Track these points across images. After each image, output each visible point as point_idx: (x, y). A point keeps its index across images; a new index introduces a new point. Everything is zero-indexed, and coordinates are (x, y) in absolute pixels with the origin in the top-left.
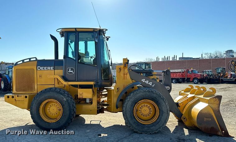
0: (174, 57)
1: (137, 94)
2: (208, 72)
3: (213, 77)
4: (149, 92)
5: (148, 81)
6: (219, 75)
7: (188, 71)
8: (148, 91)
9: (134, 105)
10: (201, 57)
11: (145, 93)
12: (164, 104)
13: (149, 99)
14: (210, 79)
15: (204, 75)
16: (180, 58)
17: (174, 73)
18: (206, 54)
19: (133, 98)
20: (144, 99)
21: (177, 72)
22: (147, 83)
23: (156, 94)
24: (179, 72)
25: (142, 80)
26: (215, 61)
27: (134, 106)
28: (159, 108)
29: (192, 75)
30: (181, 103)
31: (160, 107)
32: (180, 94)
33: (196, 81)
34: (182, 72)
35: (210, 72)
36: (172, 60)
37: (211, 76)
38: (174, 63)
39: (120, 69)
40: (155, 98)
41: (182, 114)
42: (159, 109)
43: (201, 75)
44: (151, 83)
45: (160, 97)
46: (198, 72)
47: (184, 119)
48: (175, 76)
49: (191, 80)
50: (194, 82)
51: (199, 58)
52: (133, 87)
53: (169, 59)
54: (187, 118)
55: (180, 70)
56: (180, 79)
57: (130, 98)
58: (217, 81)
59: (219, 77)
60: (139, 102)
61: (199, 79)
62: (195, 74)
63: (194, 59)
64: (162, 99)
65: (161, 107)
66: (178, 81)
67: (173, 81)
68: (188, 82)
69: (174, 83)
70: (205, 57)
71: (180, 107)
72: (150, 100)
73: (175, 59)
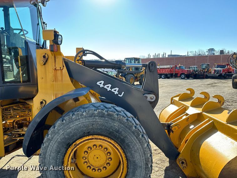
0: (164, 55)
1: (71, 121)
2: (194, 68)
3: (199, 73)
4: (102, 116)
5: (110, 85)
6: (204, 70)
7: (176, 66)
8: (99, 113)
9: (63, 150)
10: (187, 55)
11: (91, 120)
12: (138, 146)
13: (102, 135)
14: (196, 74)
15: (190, 71)
16: (168, 55)
17: (163, 68)
18: (190, 52)
19: (61, 132)
20: (88, 135)
21: (166, 68)
22: (109, 89)
23: (120, 121)
24: (168, 68)
25: (98, 83)
26: (199, 58)
27: (65, 154)
28: (126, 157)
29: (179, 71)
30: (176, 125)
31: (129, 154)
32: (173, 102)
33: (183, 76)
34: (171, 68)
35: (195, 68)
36: (161, 57)
37: (196, 71)
38: (163, 60)
39: (44, 57)
40: (118, 131)
41: (179, 153)
42: (127, 159)
43: (188, 70)
44: (117, 89)
45: (130, 128)
46: (185, 68)
47: (183, 163)
48: (164, 72)
49: (179, 75)
50: (181, 78)
51: (185, 56)
52: (76, 100)
53: (159, 56)
54: (188, 160)
55: (169, 66)
56: (169, 74)
57: (54, 133)
58: (202, 77)
59: (204, 72)
60: (78, 142)
61: (186, 75)
62: (182, 70)
63: (181, 56)
64: (133, 133)
65: (131, 154)
66: (167, 77)
67: (162, 77)
68: (175, 77)
69: (163, 78)
70: (190, 54)
71: (173, 132)
72: (105, 136)
73: (165, 56)
